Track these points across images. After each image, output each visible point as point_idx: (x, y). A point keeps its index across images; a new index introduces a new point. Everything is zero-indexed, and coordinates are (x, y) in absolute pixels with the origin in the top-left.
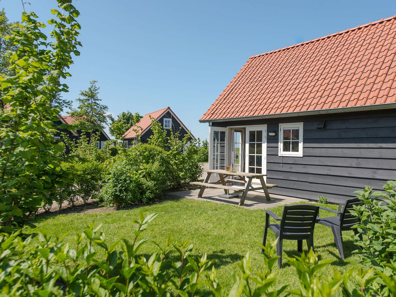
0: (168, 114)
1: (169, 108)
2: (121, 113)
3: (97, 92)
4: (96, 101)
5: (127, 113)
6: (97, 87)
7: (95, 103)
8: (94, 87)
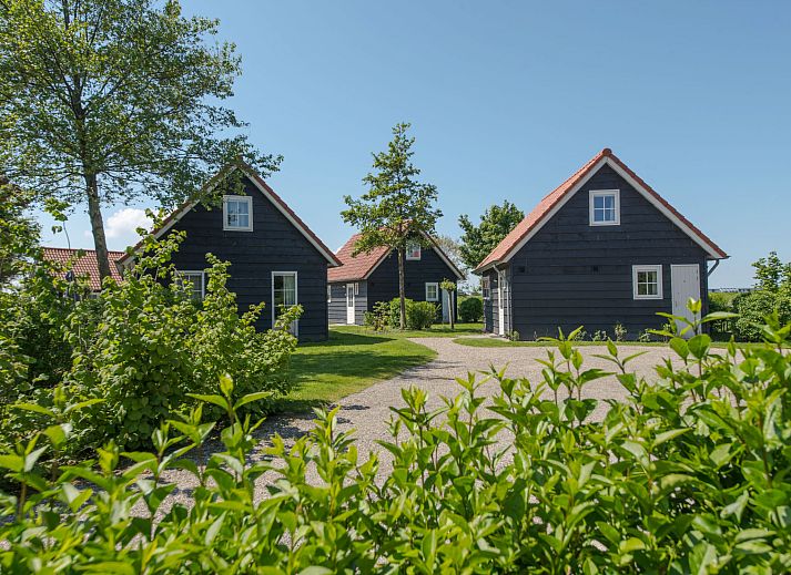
0: (607, 175)
1: (607, 153)
2: (490, 209)
3: (408, 151)
4: (409, 177)
5: (502, 206)
6: (409, 138)
7: (407, 181)
8: (401, 141)
